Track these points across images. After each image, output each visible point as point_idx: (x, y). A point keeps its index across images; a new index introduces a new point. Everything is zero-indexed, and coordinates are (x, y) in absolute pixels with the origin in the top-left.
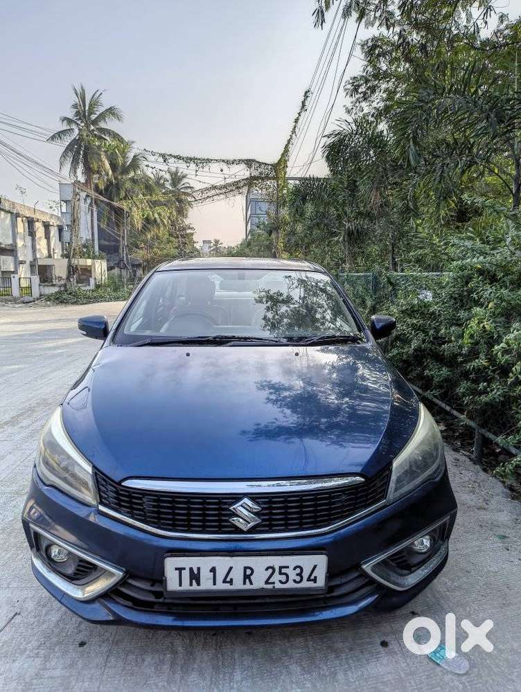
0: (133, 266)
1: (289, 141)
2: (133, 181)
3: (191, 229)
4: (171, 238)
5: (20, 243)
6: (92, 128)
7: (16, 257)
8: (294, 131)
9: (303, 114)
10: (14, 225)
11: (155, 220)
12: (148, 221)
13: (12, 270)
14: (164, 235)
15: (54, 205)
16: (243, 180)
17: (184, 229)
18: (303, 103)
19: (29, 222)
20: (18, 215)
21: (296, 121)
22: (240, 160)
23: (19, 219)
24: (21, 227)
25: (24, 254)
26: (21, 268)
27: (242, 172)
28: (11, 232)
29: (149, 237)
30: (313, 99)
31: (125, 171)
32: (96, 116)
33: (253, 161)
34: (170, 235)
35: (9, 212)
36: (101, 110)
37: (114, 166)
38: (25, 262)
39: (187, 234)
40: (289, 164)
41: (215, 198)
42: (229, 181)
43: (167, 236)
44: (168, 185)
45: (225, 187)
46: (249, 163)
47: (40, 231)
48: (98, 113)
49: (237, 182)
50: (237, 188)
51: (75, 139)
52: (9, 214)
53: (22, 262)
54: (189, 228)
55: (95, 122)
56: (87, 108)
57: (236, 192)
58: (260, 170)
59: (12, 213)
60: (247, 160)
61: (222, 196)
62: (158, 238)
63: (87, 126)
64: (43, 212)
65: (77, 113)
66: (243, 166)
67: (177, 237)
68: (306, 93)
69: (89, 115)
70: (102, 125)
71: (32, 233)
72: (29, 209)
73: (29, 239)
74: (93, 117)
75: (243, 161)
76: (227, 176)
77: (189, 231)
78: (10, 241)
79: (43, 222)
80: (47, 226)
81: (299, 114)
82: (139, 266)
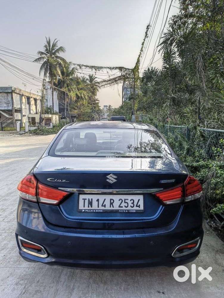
0: (72, 117)
1: (139, 56)
2: (71, 79)
3: (98, 100)
4: (89, 105)
5: (23, 107)
6: (53, 56)
7: (21, 113)
8: (142, 50)
9: (146, 39)
10: (21, 100)
11: (81, 97)
12: (78, 97)
13: (20, 119)
14: (86, 103)
15: (39, 91)
16: (118, 77)
17: (95, 101)
18: (146, 33)
19: (28, 98)
20: (23, 95)
21: (143, 44)
22: (116, 67)
23: (23, 97)
24: (24, 100)
25: (25, 112)
26: (24, 118)
27: (117, 73)
28: (19, 102)
29: (79, 104)
30: (152, 29)
31: (68, 75)
32: (55, 51)
33: (123, 68)
34: (88, 103)
35: (19, 94)
36: (57, 48)
37: (63, 73)
38: (26, 115)
39: (96, 103)
40: (140, 68)
41: (105, 86)
42: (111, 77)
43: (87, 104)
44: (88, 82)
45: (109, 80)
46: (121, 68)
47: (32, 102)
48: (56, 50)
49: (115, 78)
50: (115, 81)
51: (45, 61)
52: (19, 95)
53: (24, 116)
54: (97, 100)
55: (54, 54)
56: (51, 47)
57: (115, 83)
58: (126, 72)
59: (20, 94)
60: (120, 67)
61: (109, 85)
62: (83, 105)
63: (51, 55)
64: (34, 94)
65: (47, 50)
66: (118, 70)
67: (92, 104)
68: (148, 26)
69: (52, 50)
70: (58, 54)
71: (29, 103)
72: (28, 93)
73: (28, 106)
74: (54, 51)
75: (118, 68)
76: (110, 75)
77: (97, 102)
78: (19, 106)
79: (34, 98)
80: (35, 100)
81: (144, 40)
82: (75, 117)
